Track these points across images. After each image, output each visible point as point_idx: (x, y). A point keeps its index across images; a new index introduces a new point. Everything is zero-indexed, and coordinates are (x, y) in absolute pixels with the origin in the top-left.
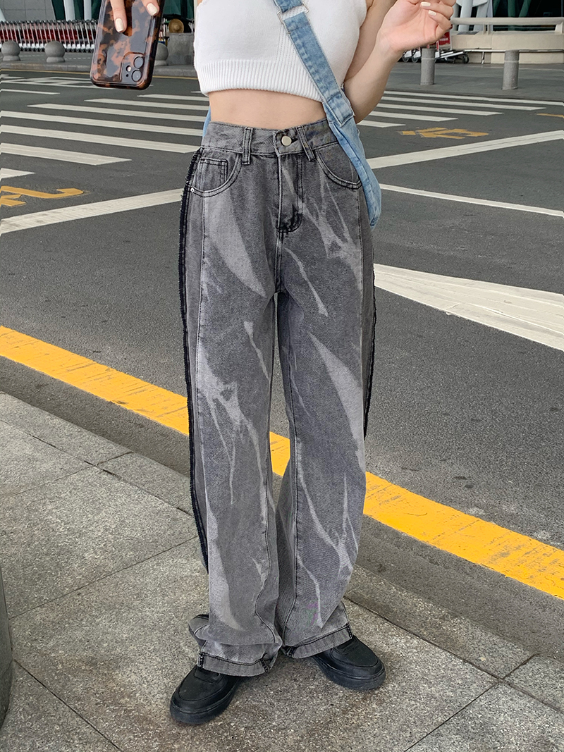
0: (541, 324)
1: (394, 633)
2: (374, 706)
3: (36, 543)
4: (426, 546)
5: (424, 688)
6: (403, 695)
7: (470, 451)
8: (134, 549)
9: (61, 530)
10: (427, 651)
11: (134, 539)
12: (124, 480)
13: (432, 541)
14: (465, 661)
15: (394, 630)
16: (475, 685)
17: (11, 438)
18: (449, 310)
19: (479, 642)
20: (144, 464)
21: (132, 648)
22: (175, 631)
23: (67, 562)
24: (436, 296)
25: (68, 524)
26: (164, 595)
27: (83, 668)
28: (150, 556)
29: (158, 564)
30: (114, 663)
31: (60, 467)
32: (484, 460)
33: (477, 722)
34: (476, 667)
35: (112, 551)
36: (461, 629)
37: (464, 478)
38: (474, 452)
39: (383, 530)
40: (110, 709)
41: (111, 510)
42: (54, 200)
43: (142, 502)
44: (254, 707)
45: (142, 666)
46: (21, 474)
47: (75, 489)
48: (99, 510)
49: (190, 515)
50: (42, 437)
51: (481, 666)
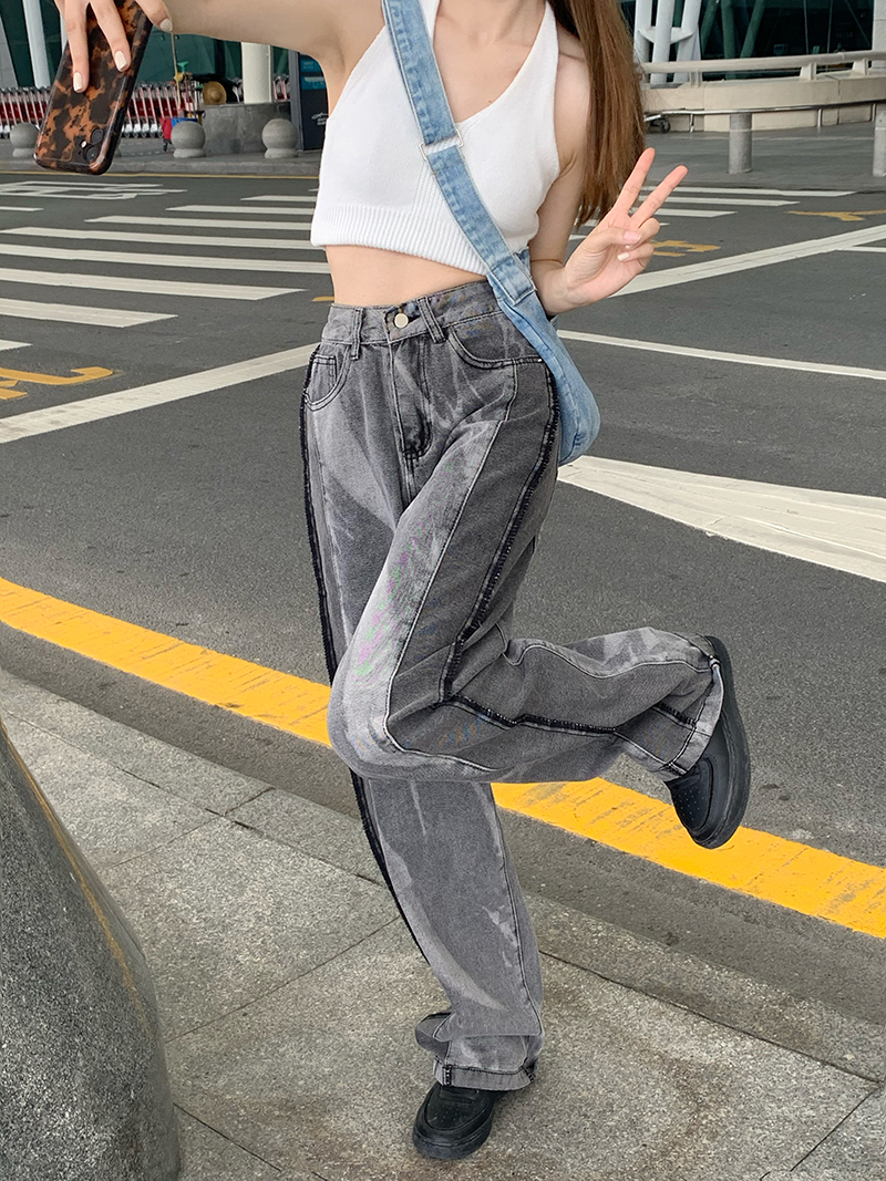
0: (846, 544)
1: (716, 1034)
2: (705, 1141)
3: (164, 941)
4: (739, 896)
5: (772, 1109)
6: (743, 1123)
7: (775, 745)
8: (307, 946)
9: (194, 920)
10: (767, 1056)
11: (304, 931)
12: (268, 837)
13: (747, 888)
14: (824, 1063)
15: (715, 1031)
16: (843, 1095)
17: (91, 774)
18: (711, 529)
19: (840, 1032)
20: (294, 808)
21: (340, 1085)
22: (399, 1059)
23: (215, 969)
24: (686, 505)
25: (202, 911)
26: (370, 1011)
27: (277, 1113)
28: (334, 955)
29: (348, 966)
30: (320, 1107)
31: (173, 819)
32: (797, 756)
33: (856, 1147)
34: (842, 1069)
35: (275, 951)
36: (811, 1016)
37: (775, 786)
38: (780, 745)
39: (669, 878)
40: (329, 1166)
41: (259, 886)
42: (69, 387)
43: (301, 870)
44: (535, 1155)
45: (361, 1109)
46: (117, 832)
47: (201, 855)
48: (242, 887)
49: (378, 884)
50: (136, 771)
51: (849, 1067)
